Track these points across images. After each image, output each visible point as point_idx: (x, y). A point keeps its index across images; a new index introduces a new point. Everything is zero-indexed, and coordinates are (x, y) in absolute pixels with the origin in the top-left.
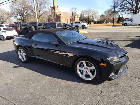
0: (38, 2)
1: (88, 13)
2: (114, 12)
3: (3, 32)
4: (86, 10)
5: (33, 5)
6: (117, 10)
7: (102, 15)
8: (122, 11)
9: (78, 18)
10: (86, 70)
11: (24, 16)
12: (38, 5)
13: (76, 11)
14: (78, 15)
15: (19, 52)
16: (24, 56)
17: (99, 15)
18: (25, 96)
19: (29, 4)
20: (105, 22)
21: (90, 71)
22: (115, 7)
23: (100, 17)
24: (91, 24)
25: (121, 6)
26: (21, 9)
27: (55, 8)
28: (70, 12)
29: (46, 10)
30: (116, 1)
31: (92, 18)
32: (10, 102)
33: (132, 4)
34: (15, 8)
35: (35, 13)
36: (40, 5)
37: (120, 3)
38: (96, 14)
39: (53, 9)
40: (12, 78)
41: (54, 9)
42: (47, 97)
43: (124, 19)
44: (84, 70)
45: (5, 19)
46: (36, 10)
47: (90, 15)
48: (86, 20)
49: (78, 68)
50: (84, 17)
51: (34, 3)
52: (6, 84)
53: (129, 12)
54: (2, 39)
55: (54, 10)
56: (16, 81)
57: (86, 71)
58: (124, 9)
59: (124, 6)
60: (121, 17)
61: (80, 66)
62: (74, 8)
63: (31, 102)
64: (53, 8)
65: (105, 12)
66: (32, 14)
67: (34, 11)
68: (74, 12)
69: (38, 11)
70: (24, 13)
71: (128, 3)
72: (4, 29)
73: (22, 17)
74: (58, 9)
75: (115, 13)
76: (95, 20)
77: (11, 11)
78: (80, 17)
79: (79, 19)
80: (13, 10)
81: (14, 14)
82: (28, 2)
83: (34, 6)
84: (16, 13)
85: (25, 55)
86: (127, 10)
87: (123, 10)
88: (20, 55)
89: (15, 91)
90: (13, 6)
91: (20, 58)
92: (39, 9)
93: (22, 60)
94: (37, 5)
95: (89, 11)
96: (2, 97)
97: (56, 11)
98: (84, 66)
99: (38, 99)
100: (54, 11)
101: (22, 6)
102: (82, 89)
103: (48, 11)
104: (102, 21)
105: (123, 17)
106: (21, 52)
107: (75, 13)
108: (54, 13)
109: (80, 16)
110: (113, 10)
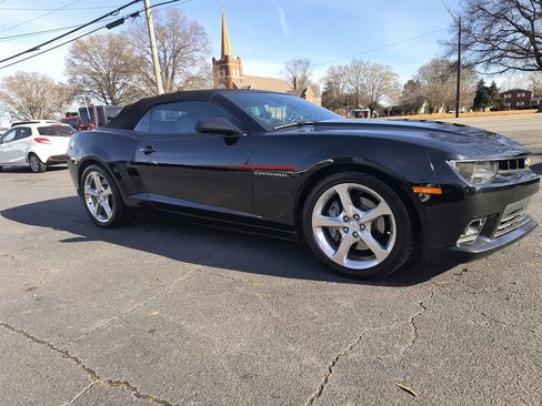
0: (166, 45)
1: (353, 78)
2: (457, 66)
3: (38, 140)
4: (346, 68)
5: (148, 57)
6: (468, 56)
7: (410, 82)
8: (489, 61)
9: (315, 96)
10: (353, 226)
11: (117, 96)
12: (168, 54)
13: (309, 71)
14: (315, 88)
15: (87, 187)
16: (107, 202)
17: (396, 85)
18: (100, 324)
19: (136, 54)
20: (423, 110)
21: (369, 227)
22: (461, 48)
23: (403, 89)
24: (366, 117)
25: (487, 41)
26: (104, 71)
27: (230, 64)
28: (286, 77)
29: (195, 71)
30: (465, 24)
31: (369, 94)
32: (38, 341)
33: (530, 29)
34: (86, 71)
35: (156, 85)
36: (174, 56)
37: (480, 28)
38: (386, 77)
39: (221, 68)
40: (54, 271)
41: (227, 68)
42: (189, 327)
43: (502, 95)
44: (346, 225)
45: (51, 111)
46: (158, 74)
47: (363, 85)
48: (346, 105)
49: (318, 218)
50: (337, 92)
51: (151, 47)
52: (30, 289)
53: (520, 64)
54: (35, 166)
55: (224, 71)
56: (69, 281)
57: (351, 232)
58: (497, 53)
59: (496, 40)
60: (487, 88)
61: (325, 212)
62: (300, 62)
63: (122, 342)
64: (223, 65)
65: (422, 71)
66: (144, 88)
67: (151, 75)
68: (299, 75)
69: (167, 75)
70: (118, 86)
71: (513, 28)
72: (42, 131)
73: (109, 101)
74: (240, 68)
75: (463, 71)
76: (385, 102)
77: (71, 81)
78: (325, 94)
79: (320, 99)
80: (79, 77)
81: (82, 92)
82: (130, 47)
83: (152, 56)
84: (88, 89)
85: (110, 197)
86: (509, 54)
87: (495, 57)
88: (90, 200)
89: (58, 309)
90: (77, 62)
91: (93, 209)
92: (170, 70)
93: (100, 219)
94: (162, 54)
95: (357, 68)
96: (6, 325)
97: (234, 75)
98: (341, 209)
99: (152, 331)
100: (227, 73)
101: (108, 60)
102: (337, 300)
103: (205, 76)
104: (411, 103)
105: (498, 86)
106: (93, 186)
107: (305, 79)
108: (227, 81)
109: (322, 89)
110: (454, 58)
